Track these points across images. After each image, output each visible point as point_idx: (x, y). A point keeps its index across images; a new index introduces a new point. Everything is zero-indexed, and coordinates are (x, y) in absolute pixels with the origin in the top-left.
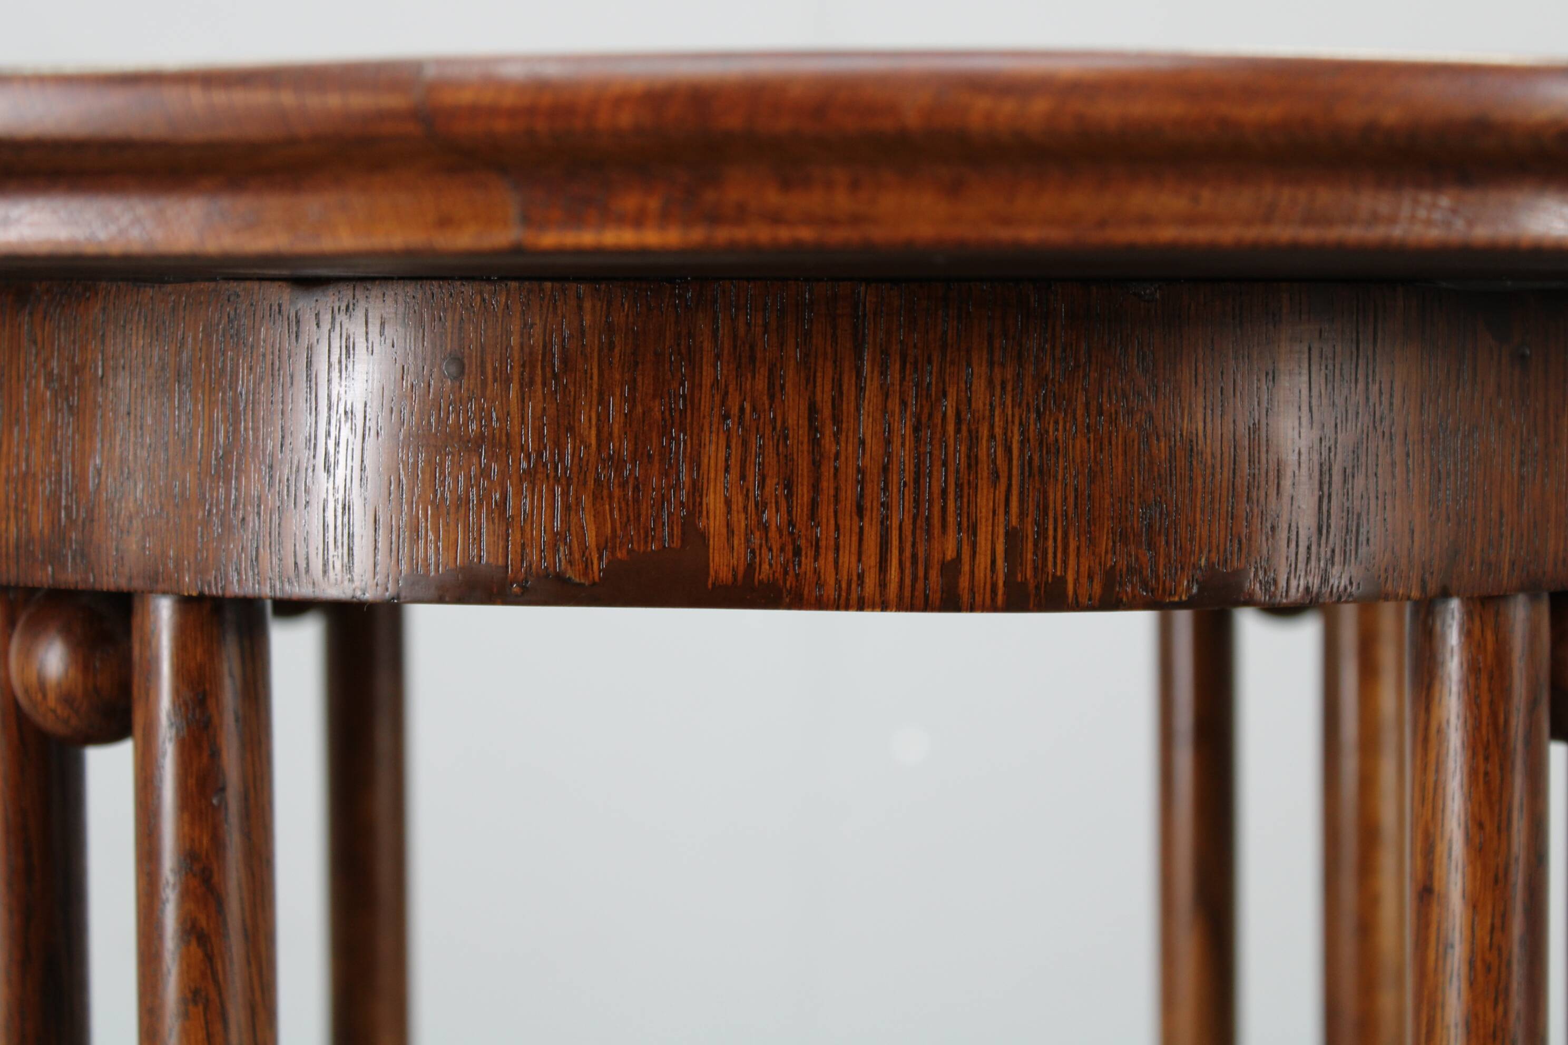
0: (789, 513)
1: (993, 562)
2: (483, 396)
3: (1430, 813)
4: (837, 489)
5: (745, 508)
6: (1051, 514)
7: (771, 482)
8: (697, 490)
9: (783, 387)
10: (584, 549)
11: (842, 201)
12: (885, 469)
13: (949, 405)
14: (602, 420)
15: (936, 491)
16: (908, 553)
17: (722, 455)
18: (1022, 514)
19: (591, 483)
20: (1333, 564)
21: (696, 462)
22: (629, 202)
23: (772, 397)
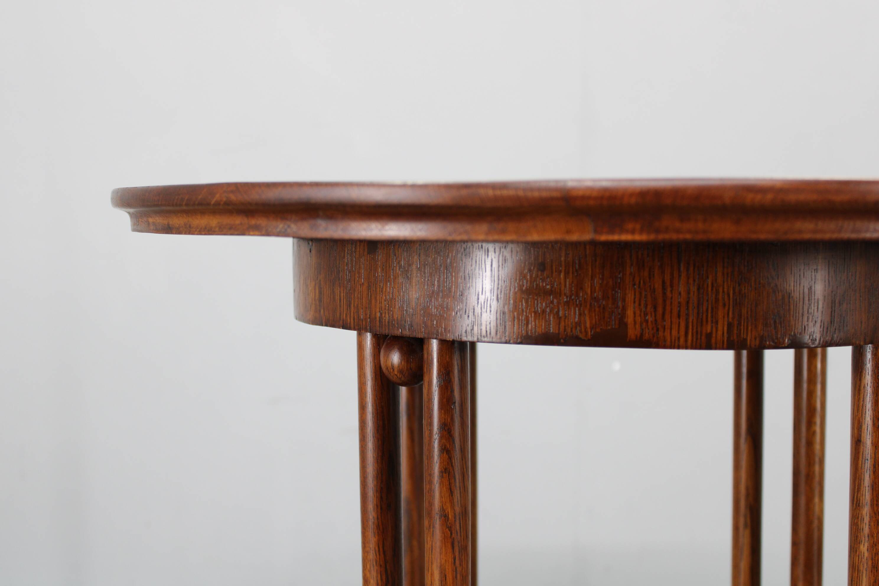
0: (655, 316)
1: (723, 333)
2: (552, 277)
3: (860, 415)
4: (671, 309)
5: (640, 315)
6: (743, 318)
7: (649, 307)
8: (624, 309)
9: (654, 275)
10: (586, 328)
11: (700, 226)
12: (688, 303)
13: (709, 281)
14: (592, 286)
15: (705, 309)
16: (695, 330)
17: (633, 297)
18: (733, 318)
19: (588, 306)
20: (835, 333)
21: (624, 300)
22: (630, 226)
23: (650, 278)
